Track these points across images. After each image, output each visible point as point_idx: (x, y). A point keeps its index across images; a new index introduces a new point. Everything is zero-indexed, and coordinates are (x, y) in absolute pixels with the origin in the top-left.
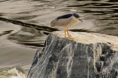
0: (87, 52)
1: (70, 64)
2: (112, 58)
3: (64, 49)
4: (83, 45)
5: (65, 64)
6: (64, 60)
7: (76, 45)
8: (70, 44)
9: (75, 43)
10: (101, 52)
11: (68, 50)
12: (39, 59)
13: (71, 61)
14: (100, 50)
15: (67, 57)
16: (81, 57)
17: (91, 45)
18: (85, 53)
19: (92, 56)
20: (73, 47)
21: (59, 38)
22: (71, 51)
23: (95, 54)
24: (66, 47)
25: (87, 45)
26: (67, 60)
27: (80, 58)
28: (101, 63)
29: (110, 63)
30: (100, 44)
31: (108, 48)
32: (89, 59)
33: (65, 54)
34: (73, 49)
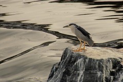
0: (97, 67)
1: (81, 78)
2: (121, 73)
3: (75, 64)
4: (94, 60)
5: (76, 78)
6: (75, 74)
7: (87, 60)
8: (81, 59)
9: (86, 58)
10: (112, 67)
11: (79, 65)
12: (55, 73)
13: (82, 76)
14: (110, 65)
15: (78, 72)
16: (92, 72)
17: (101, 61)
18: (95, 68)
19: (102, 71)
20: (85, 61)
21: (73, 53)
22: (82, 66)
23: (105, 68)
24: (78, 62)
25: (97, 60)
26: (79, 75)
27: (90, 73)
28: (110, 78)
29: (119, 77)
30: (111, 59)
31: (119, 62)
32: (99, 74)
33: (77, 69)
34: (84, 63)
